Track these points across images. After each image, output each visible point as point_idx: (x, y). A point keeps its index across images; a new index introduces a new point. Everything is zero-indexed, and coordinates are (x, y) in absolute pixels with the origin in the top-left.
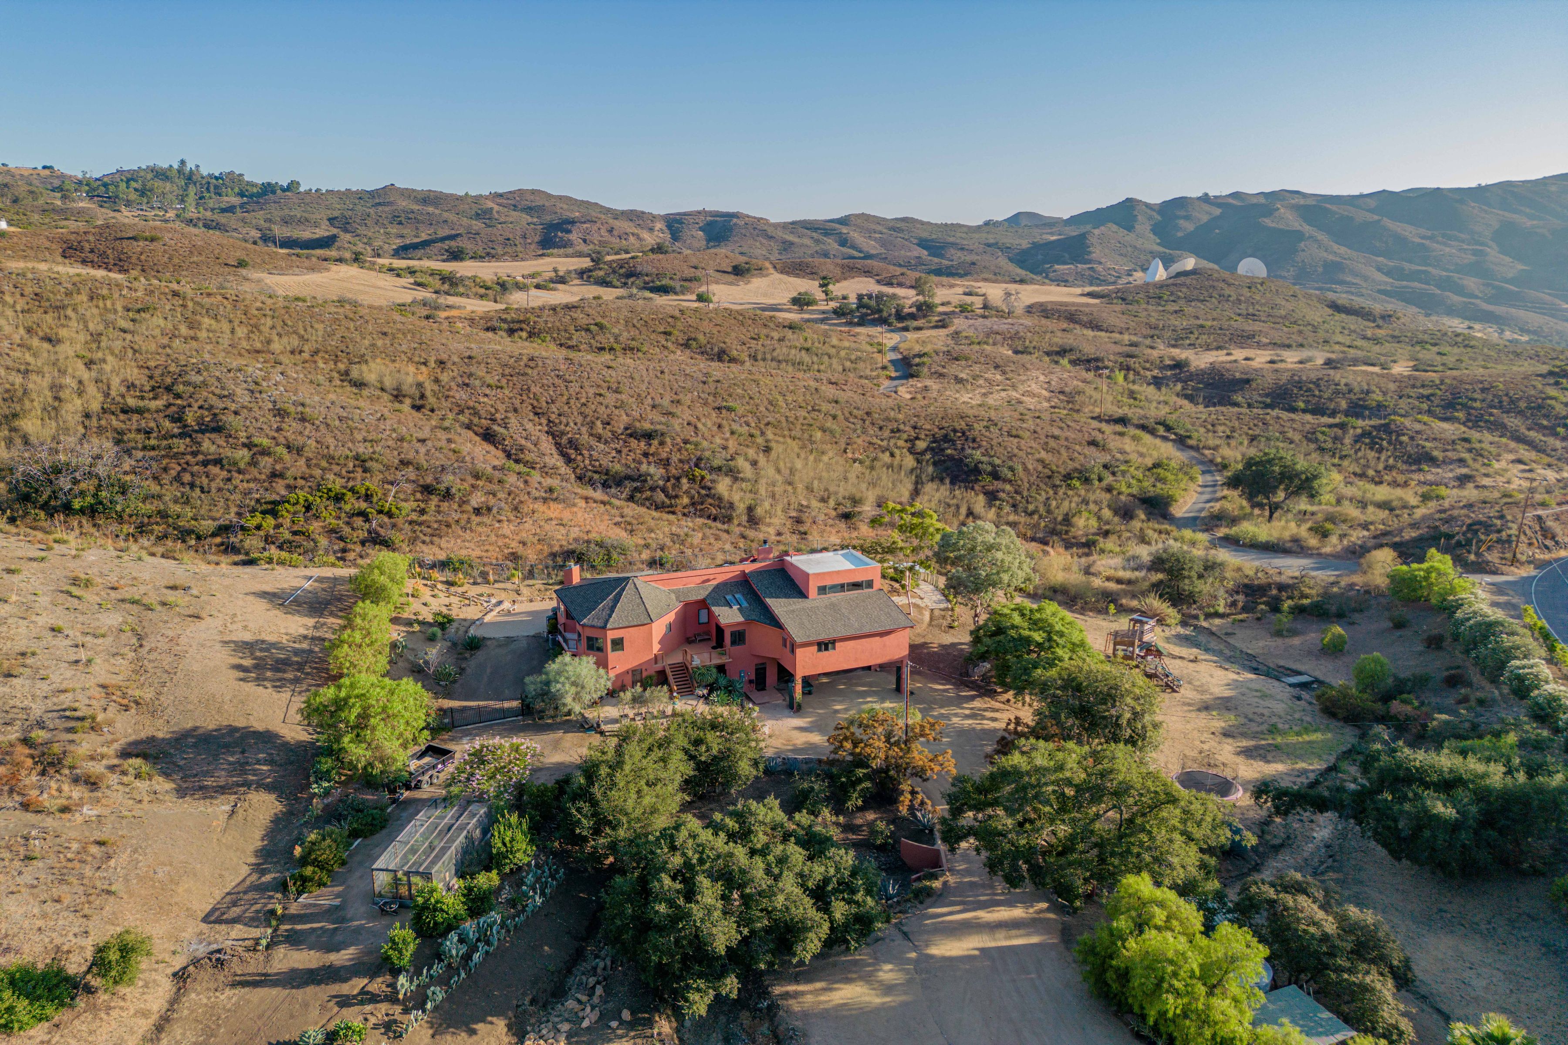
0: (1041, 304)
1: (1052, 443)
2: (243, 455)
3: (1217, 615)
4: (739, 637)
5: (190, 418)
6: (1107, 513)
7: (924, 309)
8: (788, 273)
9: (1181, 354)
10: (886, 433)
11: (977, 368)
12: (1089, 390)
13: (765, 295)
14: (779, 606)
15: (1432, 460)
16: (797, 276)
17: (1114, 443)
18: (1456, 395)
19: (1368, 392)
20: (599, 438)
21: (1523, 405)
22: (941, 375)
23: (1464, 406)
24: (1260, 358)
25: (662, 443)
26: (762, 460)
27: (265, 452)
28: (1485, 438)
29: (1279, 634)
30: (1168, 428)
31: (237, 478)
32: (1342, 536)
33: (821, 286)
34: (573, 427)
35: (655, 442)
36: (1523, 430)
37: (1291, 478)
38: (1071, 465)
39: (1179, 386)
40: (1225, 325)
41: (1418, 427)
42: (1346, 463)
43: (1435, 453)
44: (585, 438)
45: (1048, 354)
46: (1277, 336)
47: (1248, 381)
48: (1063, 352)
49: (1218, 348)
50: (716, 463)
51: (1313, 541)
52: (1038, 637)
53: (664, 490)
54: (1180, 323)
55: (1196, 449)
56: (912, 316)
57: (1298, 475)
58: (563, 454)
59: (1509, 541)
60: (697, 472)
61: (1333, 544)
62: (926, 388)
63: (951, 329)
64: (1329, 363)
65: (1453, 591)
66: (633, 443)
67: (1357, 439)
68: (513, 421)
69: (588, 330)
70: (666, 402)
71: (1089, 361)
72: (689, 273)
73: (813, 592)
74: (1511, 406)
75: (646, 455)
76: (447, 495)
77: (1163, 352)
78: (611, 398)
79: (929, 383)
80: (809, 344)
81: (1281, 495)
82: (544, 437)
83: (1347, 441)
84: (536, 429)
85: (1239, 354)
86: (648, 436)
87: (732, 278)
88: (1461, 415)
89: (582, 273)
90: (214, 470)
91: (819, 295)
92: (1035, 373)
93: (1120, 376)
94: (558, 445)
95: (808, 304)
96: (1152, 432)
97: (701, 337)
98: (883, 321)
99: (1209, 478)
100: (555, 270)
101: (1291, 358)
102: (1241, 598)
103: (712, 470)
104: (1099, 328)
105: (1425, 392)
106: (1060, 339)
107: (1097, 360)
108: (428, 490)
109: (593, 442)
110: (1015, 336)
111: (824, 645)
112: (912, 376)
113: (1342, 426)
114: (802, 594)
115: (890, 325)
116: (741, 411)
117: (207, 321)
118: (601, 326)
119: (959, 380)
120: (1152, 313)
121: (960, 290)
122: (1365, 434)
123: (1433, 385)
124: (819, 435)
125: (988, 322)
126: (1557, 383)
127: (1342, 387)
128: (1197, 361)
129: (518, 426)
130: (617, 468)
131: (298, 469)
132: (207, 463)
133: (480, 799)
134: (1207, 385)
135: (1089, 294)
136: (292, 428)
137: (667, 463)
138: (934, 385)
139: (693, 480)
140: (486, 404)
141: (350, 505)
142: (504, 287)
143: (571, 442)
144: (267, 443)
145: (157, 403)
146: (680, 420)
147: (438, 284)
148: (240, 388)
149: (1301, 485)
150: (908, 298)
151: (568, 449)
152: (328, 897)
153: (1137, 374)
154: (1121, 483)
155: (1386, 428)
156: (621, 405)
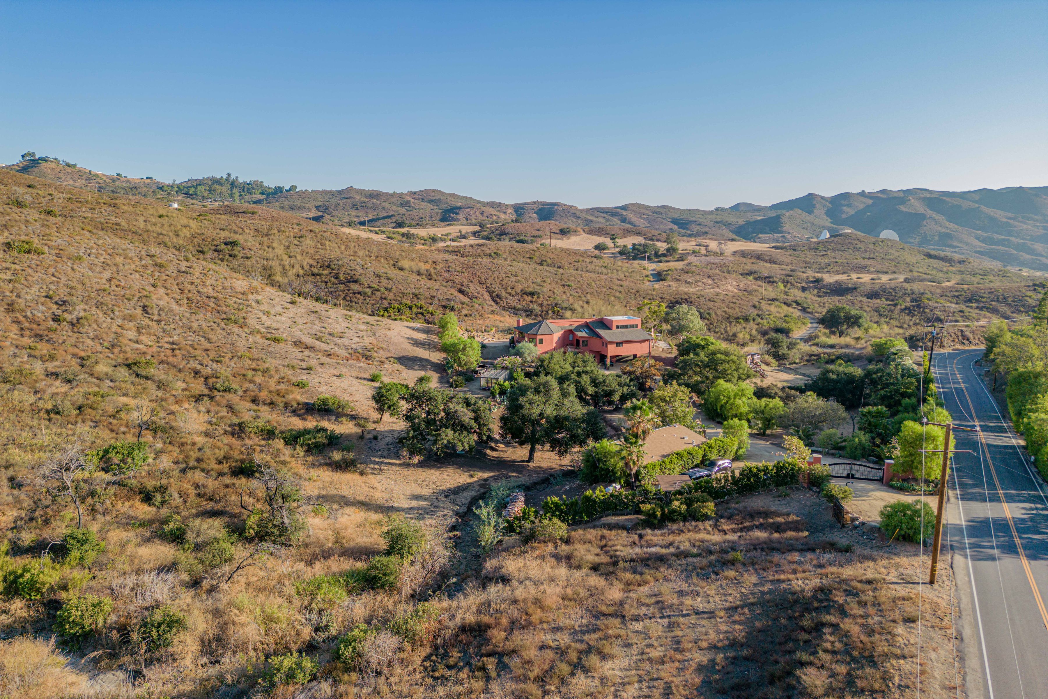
0: (742, 251)
1: (732, 305)
2: (369, 291)
3: (795, 363)
4: (586, 342)
5: (342, 277)
6: (754, 332)
7: (671, 251)
8: (591, 234)
9: (818, 275)
11: (698, 277)
12: (762, 290)
13: (579, 245)
14: (601, 332)
16: (597, 235)
17: (766, 308)
18: (973, 296)
19: (923, 294)
20: (510, 294)
21: (1010, 299)
22: (678, 280)
23: (974, 300)
24: (866, 278)
25: (538, 297)
26: (585, 305)
27: (377, 290)
30: (798, 304)
31: (368, 299)
33: (612, 239)
34: (498, 289)
35: (535, 297)
36: (1009, 313)
37: (849, 319)
38: (740, 314)
39: (816, 291)
40: (850, 262)
41: (936, 305)
43: (942, 317)
44: (503, 294)
45: (741, 274)
46: (880, 267)
47: (855, 289)
48: (750, 273)
49: (843, 273)
50: (564, 306)
52: (703, 343)
54: (824, 261)
55: (811, 313)
56: (664, 255)
57: (852, 317)
58: (494, 300)
60: (556, 309)
61: (862, 344)
62: (669, 286)
63: (687, 262)
64: (906, 280)
65: (894, 345)
66: (525, 297)
67: (902, 311)
68: (471, 286)
69: (490, 256)
70: (539, 281)
71: (765, 278)
72: (535, 233)
73: (614, 327)
74: (1004, 300)
75: (531, 302)
77: (811, 274)
78: (513, 278)
79: (671, 283)
80: (606, 265)
81: (845, 328)
82: (485, 293)
83: (896, 311)
84: (482, 290)
85: (854, 276)
86: (532, 294)
87: (559, 236)
88: (974, 305)
89: (474, 233)
90: (359, 296)
91: (610, 245)
92: (730, 281)
93: (781, 286)
94: (491, 297)
95: (604, 249)
96: (788, 305)
97: (548, 260)
98: (647, 258)
99: (813, 325)
100: (460, 232)
101: (885, 278)
102: (806, 358)
103: (562, 308)
104: (774, 263)
105: (956, 294)
106: (749, 267)
107: (769, 277)
108: (444, 307)
109: (507, 295)
110: (724, 265)
111: (619, 344)
112: (662, 280)
113: (895, 305)
114: (610, 329)
115: (651, 259)
116: (574, 286)
117: (327, 243)
118: (497, 254)
119: (687, 282)
120: (809, 256)
121: (694, 244)
122: (907, 308)
123: (964, 290)
124: (613, 298)
125: (708, 258)
126: (1035, 290)
127: (909, 291)
128: (829, 279)
129: (473, 288)
130: (519, 306)
131: (391, 296)
132: (354, 293)
133: (507, 368)
134: (832, 290)
135: (773, 247)
136: (384, 282)
137: (541, 305)
138: (674, 285)
139: (554, 312)
140: (458, 279)
141: (415, 310)
142: (434, 240)
143: (497, 295)
144: (376, 287)
145: (325, 272)
146: (546, 289)
147: (399, 237)
148: (357, 267)
149: (854, 321)
150: (662, 246)
151: (496, 299)
152: (466, 389)
153: (792, 284)
154: (765, 322)
155: (919, 306)
156: (518, 282)
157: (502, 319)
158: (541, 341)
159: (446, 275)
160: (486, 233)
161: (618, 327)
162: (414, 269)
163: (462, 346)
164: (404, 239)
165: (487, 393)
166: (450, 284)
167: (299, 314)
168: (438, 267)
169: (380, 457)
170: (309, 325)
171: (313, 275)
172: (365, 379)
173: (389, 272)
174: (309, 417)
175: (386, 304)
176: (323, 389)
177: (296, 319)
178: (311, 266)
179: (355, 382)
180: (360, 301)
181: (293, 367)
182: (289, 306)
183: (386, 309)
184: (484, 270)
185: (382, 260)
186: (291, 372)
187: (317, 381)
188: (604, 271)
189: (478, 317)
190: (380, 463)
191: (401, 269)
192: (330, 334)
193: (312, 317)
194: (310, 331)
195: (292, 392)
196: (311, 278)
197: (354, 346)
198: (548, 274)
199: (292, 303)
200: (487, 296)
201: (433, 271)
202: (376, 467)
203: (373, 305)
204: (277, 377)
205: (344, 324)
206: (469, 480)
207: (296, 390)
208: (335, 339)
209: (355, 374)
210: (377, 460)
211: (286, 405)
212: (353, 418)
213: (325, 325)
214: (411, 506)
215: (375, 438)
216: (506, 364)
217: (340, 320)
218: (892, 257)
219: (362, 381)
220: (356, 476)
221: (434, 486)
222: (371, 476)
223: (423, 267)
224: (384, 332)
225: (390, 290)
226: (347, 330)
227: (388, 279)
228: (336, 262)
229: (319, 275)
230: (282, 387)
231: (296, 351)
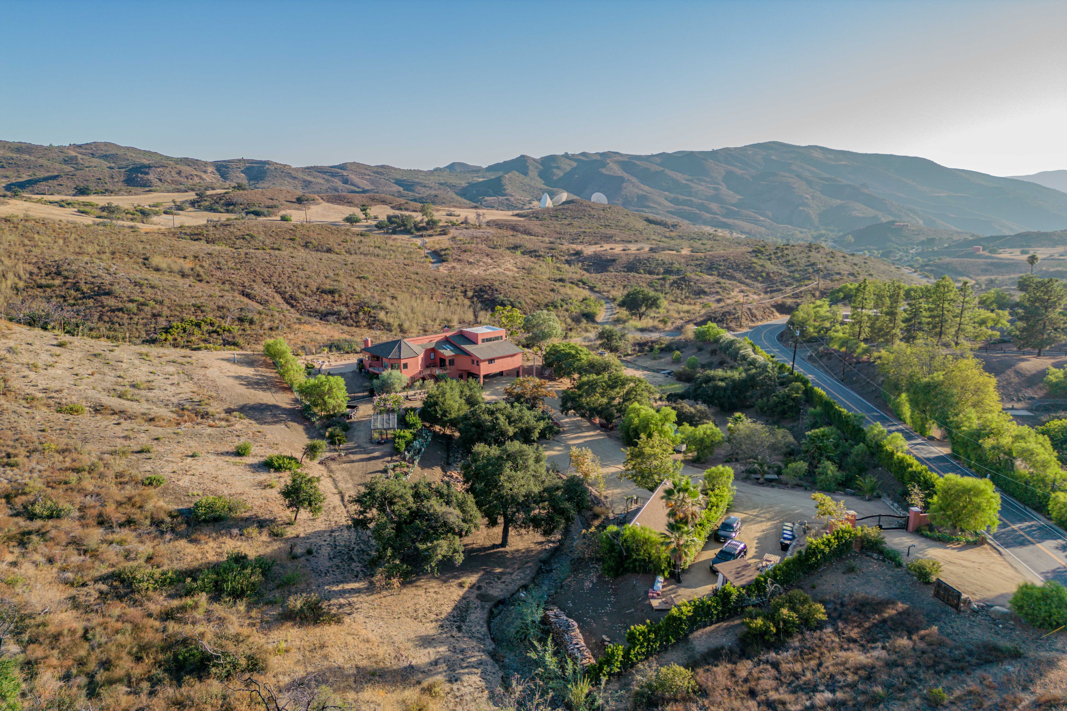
0: (494, 221)
1: (534, 291)
2: (132, 306)
3: (628, 355)
4: (452, 362)
5: (85, 288)
6: (569, 321)
7: (432, 224)
8: (332, 202)
9: (579, 247)
10: (449, 289)
11: (477, 256)
12: (537, 267)
13: (323, 216)
14: (468, 348)
15: (705, 293)
16: (339, 204)
17: (562, 290)
18: (712, 263)
19: (672, 264)
20: (306, 294)
21: (742, 267)
22: (459, 260)
23: (716, 268)
24: (618, 249)
25: (340, 296)
26: (394, 301)
27: (143, 304)
28: (727, 283)
29: (655, 359)
30: (584, 283)
31: (135, 318)
32: (673, 323)
33: (362, 210)
34: (290, 288)
35: (336, 295)
36: (743, 279)
37: (647, 300)
38: (546, 301)
39: (580, 264)
40: (597, 231)
41: (697, 278)
42: (668, 296)
43: (706, 290)
44: (298, 295)
45: (508, 248)
46: (625, 236)
47: (614, 260)
48: (516, 247)
49: (596, 244)
50: (373, 304)
51: (661, 326)
52: (573, 352)
53: (352, 318)
54: (573, 231)
55: (599, 292)
56: (424, 228)
57: (650, 298)
58: (288, 303)
59: (738, 318)
60: (366, 309)
61: (669, 327)
62: (453, 268)
63: (450, 236)
64: (651, 250)
65: (718, 333)
66: (325, 296)
67: (671, 285)
68: (255, 286)
69: (244, 238)
70: (331, 274)
71: (531, 252)
72: (269, 203)
73: (480, 341)
74: (737, 268)
75: (334, 302)
76: (251, 322)
77: (566, 246)
78: (301, 273)
79: (454, 264)
80: (378, 245)
81: (643, 309)
82: (276, 294)
83: (667, 286)
84: (270, 291)
85: (607, 247)
86: (332, 292)
87: (297, 205)
88: (715, 273)
89: (193, 203)
90: (120, 314)
91: (361, 215)
92: (508, 258)
93: (549, 260)
94: (284, 299)
95: (356, 222)
96: (577, 285)
97: (314, 241)
98: (408, 232)
99: (608, 305)
100: (173, 201)
101: (633, 248)
102: (637, 348)
103: (373, 308)
104: (530, 234)
105: (698, 262)
106: (513, 241)
107: (535, 251)
109: (303, 296)
110: (487, 239)
111: (491, 361)
112: (444, 261)
113: (664, 279)
114: (475, 343)
115: (412, 233)
116: (371, 278)
118: (252, 237)
119: (470, 263)
120: (557, 225)
121: (444, 213)
122: (675, 282)
123: (701, 259)
124: (416, 290)
125: (469, 231)
126: (756, 256)
127: (660, 262)
128: (589, 250)
129: (259, 289)
130: (321, 309)
131: (166, 312)
132: (113, 311)
133: (393, 411)
134: (594, 263)
135: (517, 215)
136: (149, 292)
137: (347, 305)
138: (458, 266)
139: (365, 313)
140: (236, 278)
141: (205, 328)
142: (144, 214)
143: (291, 296)
144: (141, 300)
145: (57, 282)
146: (343, 285)
147: (98, 212)
148: (100, 272)
149: (653, 303)
150: (418, 217)
151: (291, 301)
152: (351, 444)
153: (557, 258)
154: (572, 308)
155: (683, 279)
156: (309, 277)
157: (315, 329)
158: (406, 366)
159: (219, 274)
160: (207, 203)
161: (483, 341)
162: (175, 268)
163: (327, 387)
164: (105, 214)
165: (387, 448)
166: (227, 287)
168: (204, 264)
169: (336, 583)
170: (97, 376)
171: (40, 286)
172: (228, 453)
173: (149, 277)
174: (203, 538)
175: (162, 322)
176: (184, 482)
177: (76, 370)
178: (31, 274)
179: (220, 461)
180: (126, 321)
181: (124, 453)
182: (58, 350)
183: (167, 330)
184: (263, 264)
185: (126, 259)
186: (124, 461)
187: (168, 469)
188: (381, 253)
189: (286, 330)
190: (342, 593)
191: (157, 270)
192: (133, 386)
193: (97, 363)
194: (104, 385)
195: (149, 497)
196: (38, 292)
197: (175, 400)
198: (337, 265)
199: (61, 345)
200: (278, 298)
201: (201, 271)
202: (342, 601)
203: (145, 325)
204: (110, 474)
205: (145, 368)
206: (461, 592)
207: (151, 491)
208: (143, 392)
209: (211, 448)
210: (335, 588)
211: (156, 523)
212: (262, 524)
213: (122, 374)
214: (433, 657)
215: (309, 552)
216: (390, 405)
217: (137, 362)
218: (623, 224)
219: (227, 458)
220: (333, 628)
221: (433, 617)
222: (347, 620)
223: (187, 265)
224: (202, 372)
225: (161, 303)
226: (152, 377)
227: (153, 287)
228: (66, 266)
229: (49, 286)
230: (129, 490)
231: (106, 422)
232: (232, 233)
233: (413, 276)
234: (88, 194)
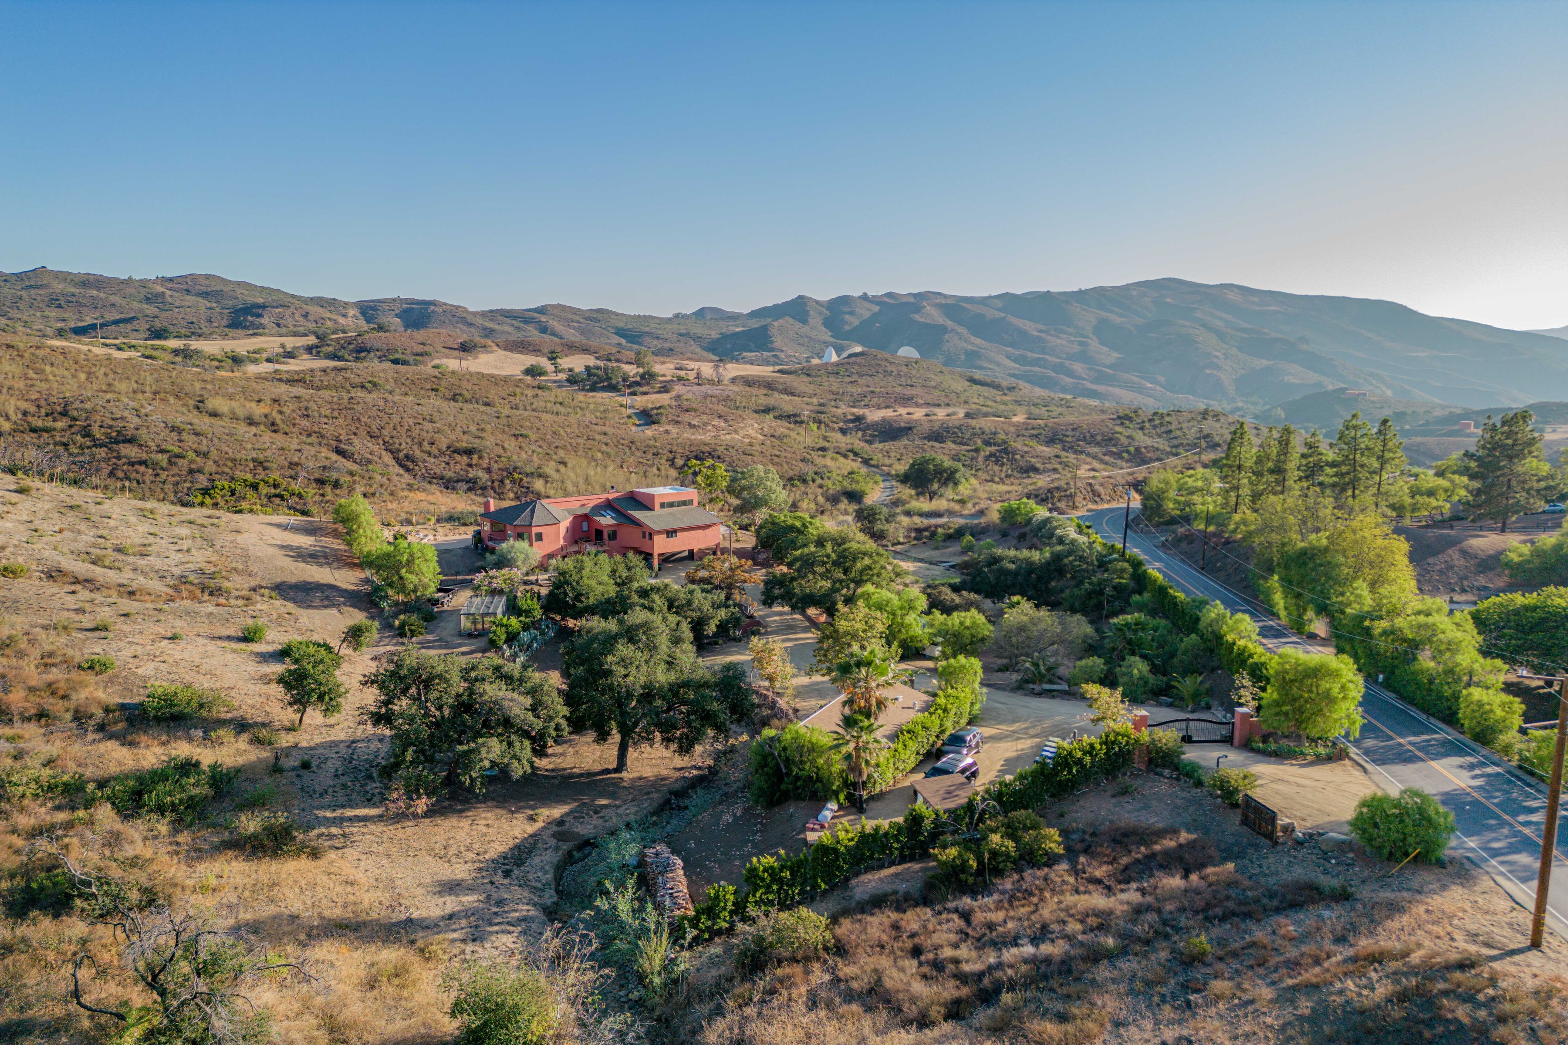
0: (743, 377)
1: (776, 459)
2: (162, 459)
3: (899, 543)
4: (613, 536)
5: (98, 433)
6: (821, 499)
7: (648, 377)
8: (511, 350)
9: (861, 412)
10: (650, 456)
11: (705, 418)
12: (793, 434)
13: (496, 367)
14: (638, 515)
15: (1036, 470)
16: (521, 352)
17: (819, 461)
18: (1055, 434)
19: (995, 433)
20: (429, 454)
21: (1099, 438)
22: (677, 422)
23: (1061, 441)
24: (919, 414)
25: (480, 458)
26: (562, 468)
27: (177, 456)
28: (1071, 457)
29: (937, 548)
30: (856, 454)
31: (164, 474)
32: (974, 505)
33: (550, 359)
34: (406, 445)
35: (475, 457)
37: (942, 474)
38: (791, 473)
39: (860, 434)
40: (890, 390)
41: (1026, 449)
42: (980, 473)
43: (1038, 465)
44: (418, 453)
45: (756, 412)
46: (929, 398)
47: (910, 429)
48: (767, 410)
49: (887, 407)
50: (529, 470)
51: (957, 507)
53: (493, 488)
54: (856, 390)
55: (876, 466)
56: (637, 384)
57: (945, 471)
58: (401, 466)
59: (1071, 495)
60: (516, 476)
61: (969, 509)
62: (668, 431)
63: (673, 394)
64: (968, 415)
65: (1032, 510)
66: (458, 457)
67: (987, 458)
68: (356, 441)
69: (363, 387)
70: (473, 428)
71: (789, 416)
72: (420, 349)
73: (657, 506)
74: (1091, 440)
75: (470, 465)
76: (336, 485)
77: (844, 409)
78: (428, 426)
79: (668, 428)
80: (560, 399)
81: (936, 486)
82: (384, 453)
83: (980, 459)
84: (376, 448)
85: (902, 411)
86: (469, 452)
87: (459, 353)
89: (309, 349)
90: (142, 469)
91: (550, 368)
92: (750, 422)
93: (814, 427)
94: (397, 459)
95: (540, 374)
96: (845, 456)
97: (465, 393)
98: (613, 388)
99: (887, 484)
100: (283, 346)
101: (941, 413)
102: (913, 535)
103: (527, 475)
104: (793, 394)
105: (1034, 432)
106: (763, 401)
107: (795, 415)
108: (320, 482)
109: (425, 456)
110: (727, 399)
111: (671, 533)
112: (654, 423)
113: (977, 450)
114: (651, 509)
115: (618, 390)
116: (533, 437)
117: (48, 368)
118: (375, 385)
119: (692, 426)
120: (834, 383)
121: (672, 366)
122: (992, 455)
123: (1040, 427)
124: (599, 455)
125: (702, 388)
127: (977, 431)
128: (874, 416)
129: (360, 445)
130: (450, 474)
131: (210, 466)
132: (132, 464)
133: (501, 592)
134: (881, 433)
135: (779, 371)
136: (190, 440)
137: (489, 470)
138: (674, 430)
139: (513, 482)
140: (329, 429)
141: (264, 490)
142: (237, 360)
143: (407, 457)
144: (176, 450)
145: (60, 425)
146: (489, 441)
148: (126, 413)
150: (632, 370)
151: (406, 462)
152: (430, 637)
153: (827, 425)
154: (829, 483)
155: (1006, 451)
156: (439, 431)
157: (431, 498)
158: (539, 537)
159: (305, 423)
160: (330, 349)
161: (663, 505)
162: (241, 413)
163: (406, 557)
164: (179, 359)
165: (482, 642)
166: (314, 439)
167: (42, 514)
168: (285, 409)
169: (334, 807)
170: (67, 534)
171: (34, 430)
172: (229, 638)
173: (195, 421)
174: (143, 739)
175: (202, 481)
176: (147, 669)
177: (37, 523)
178: (25, 413)
179: (213, 647)
180: (148, 479)
181: (65, 628)
182: (15, 497)
183: (205, 492)
184: (373, 412)
185: (172, 400)
186: (63, 640)
187: (127, 653)
188: (562, 409)
189: (386, 496)
190: (339, 821)
191: (214, 414)
192: (118, 550)
193: (71, 517)
194: (74, 546)
195: (83, 684)
196: (29, 438)
197: (177, 571)
198: (485, 418)
199: (21, 491)
200: (388, 458)
201: (278, 418)
202: (334, 830)
203: (177, 484)
204: (35, 654)
205: (144, 527)
206: (531, 829)
207: (89, 678)
208: (131, 559)
209: (205, 629)
210: (328, 814)
211: (80, 717)
212: (242, 726)
213: (105, 533)
214: (448, 910)
215: (306, 766)
216: (498, 583)
217: (133, 519)
218: (933, 384)
219: (225, 644)
220: (304, 863)
221: (471, 856)
222: (332, 855)
223: (258, 411)
224: (232, 536)
225: (206, 455)
226: (151, 539)
227: (197, 434)
228: (78, 404)
229: (46, 430)
230: (55, 674)
231: (57, 592)
232: (346, 379)
233: (597, 437)
234: (166, 338)
